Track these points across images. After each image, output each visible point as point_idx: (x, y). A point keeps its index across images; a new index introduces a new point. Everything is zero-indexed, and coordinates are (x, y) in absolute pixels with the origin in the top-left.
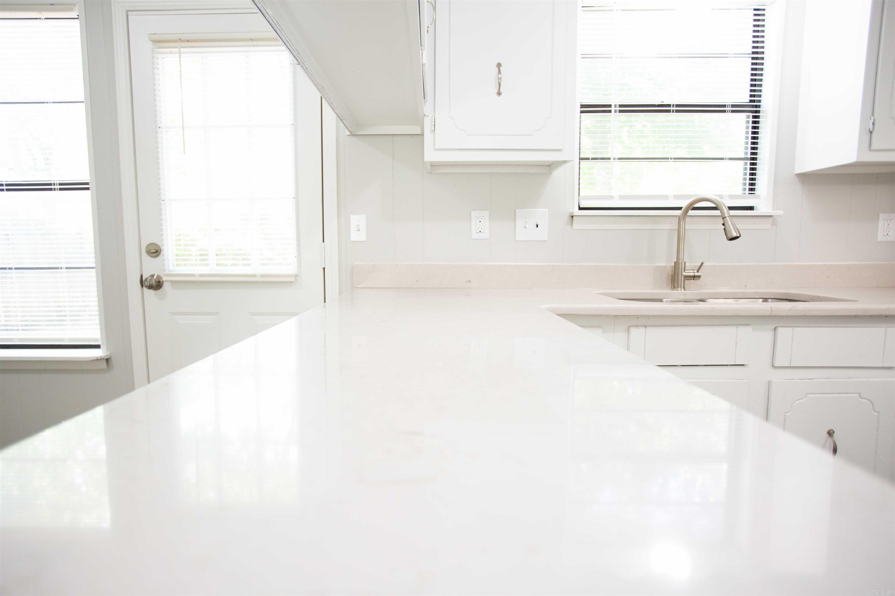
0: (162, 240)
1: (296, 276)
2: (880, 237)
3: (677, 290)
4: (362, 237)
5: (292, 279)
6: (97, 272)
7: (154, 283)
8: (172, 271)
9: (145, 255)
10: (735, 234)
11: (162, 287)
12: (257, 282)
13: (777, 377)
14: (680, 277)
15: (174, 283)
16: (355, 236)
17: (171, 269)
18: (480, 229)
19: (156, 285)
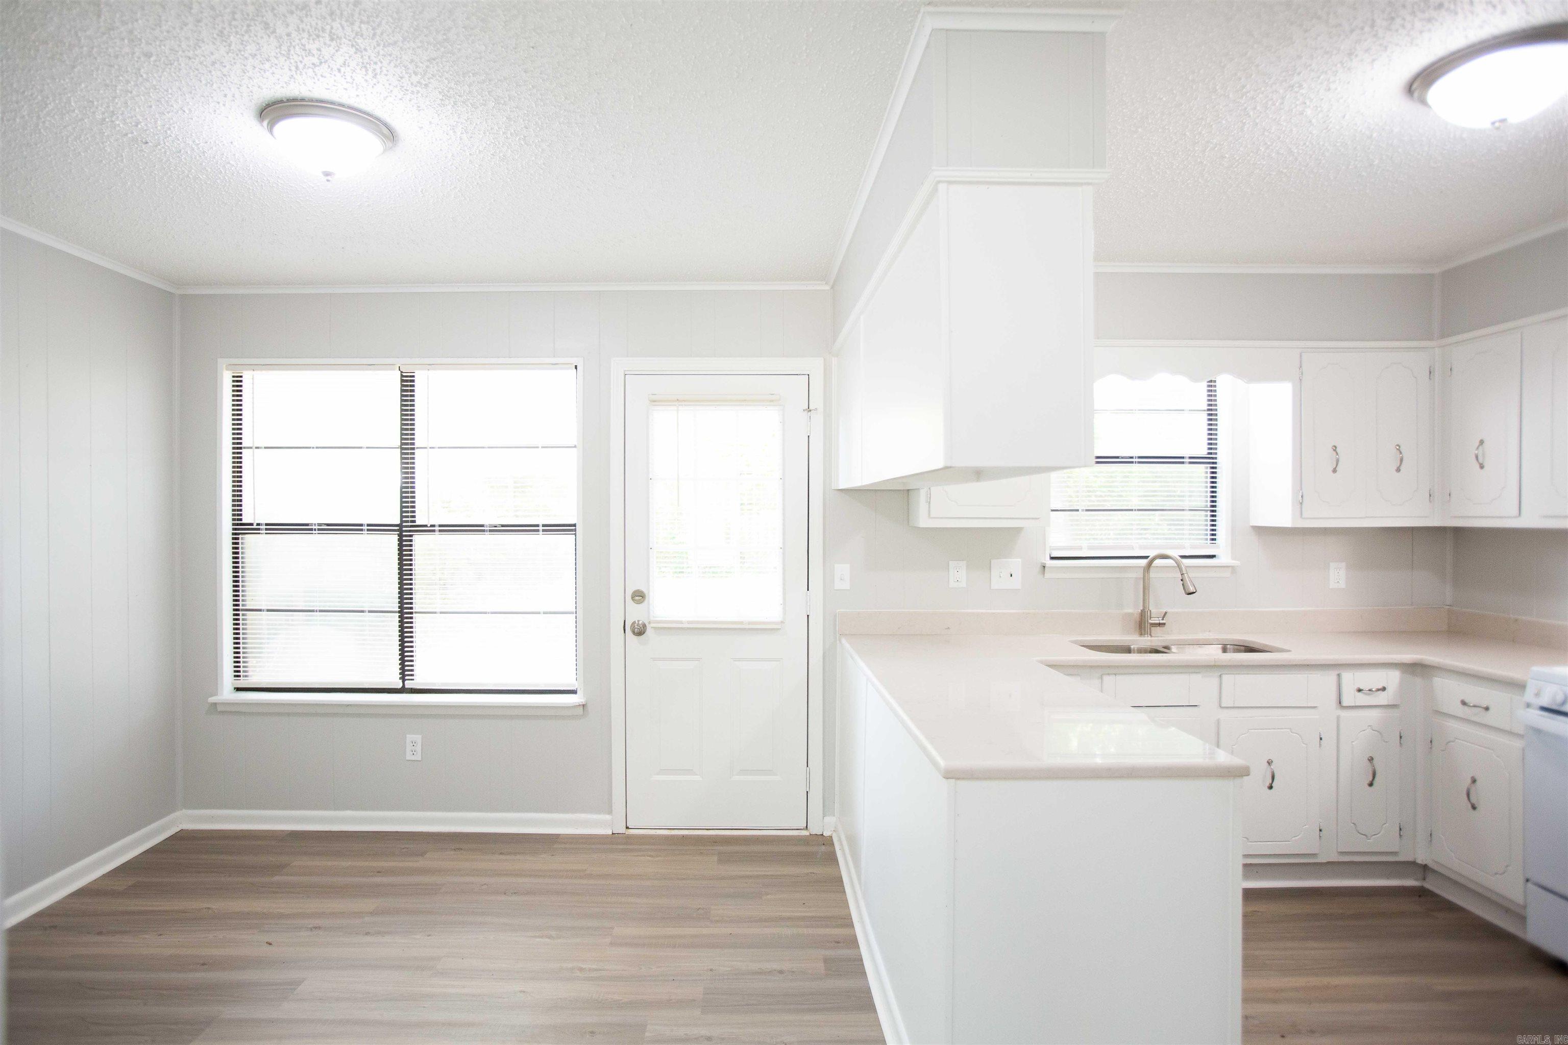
0: (648, 587)
1: (782, 622)
2: (1333, 585)
3: (1144, 637)
4: (846, 586)
5: (778, 627)
6: (576, 618)
7: (638, 629)
8: (656, 617)
9: (629, 602)
10: (1192, 589)
11: (647, 634)
12: (744, 629)
13: (1224, 715)
14: (1146, 624)
15: (660, 630)
16: (838, 585)
18: (958, 579)
19: (640, 631)
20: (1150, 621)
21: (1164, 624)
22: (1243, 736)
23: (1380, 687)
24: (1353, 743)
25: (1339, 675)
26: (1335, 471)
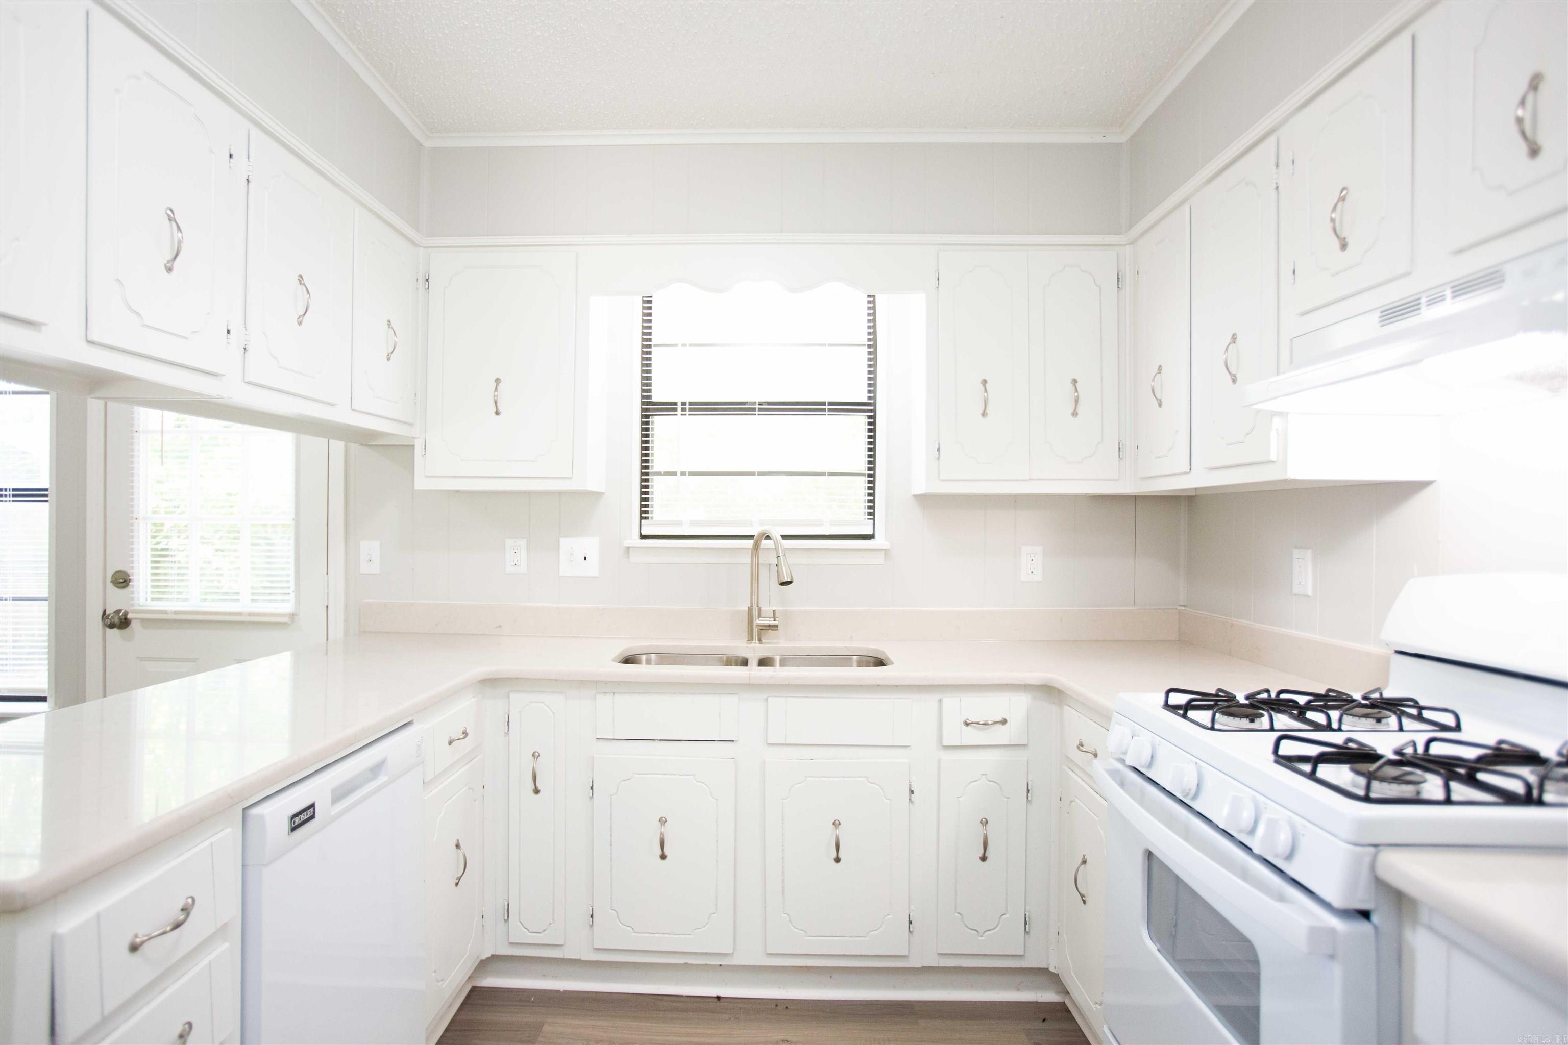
0: (132, 568)
1: (293, 616)
2: (1024, 577)
3: (755, 643)
4: (374, 569)
5: (285, 620)
6: (50, 605)
7: (116, 620)
8: (142, 606)
9: (110, 586)
10: (786, 579)
11: (130, 626)
14: (755, 626)
15: (146, 622)
16: (365, 568)
17: (141, 604)
18: (515, 562)
19: (123, 622)
20: (758, 621)
21: (777, 626)
22: (799, 785)
23: (999, 719)
24: (960, 799)
25: (940, 701)
26: (984, 414)
